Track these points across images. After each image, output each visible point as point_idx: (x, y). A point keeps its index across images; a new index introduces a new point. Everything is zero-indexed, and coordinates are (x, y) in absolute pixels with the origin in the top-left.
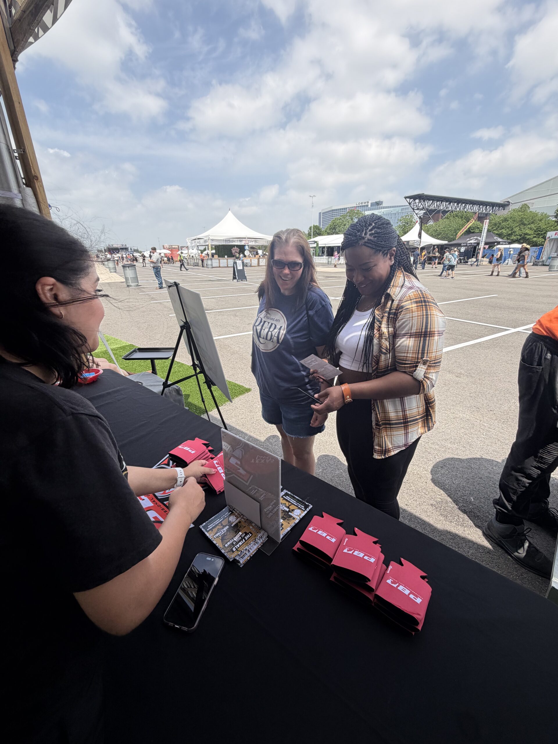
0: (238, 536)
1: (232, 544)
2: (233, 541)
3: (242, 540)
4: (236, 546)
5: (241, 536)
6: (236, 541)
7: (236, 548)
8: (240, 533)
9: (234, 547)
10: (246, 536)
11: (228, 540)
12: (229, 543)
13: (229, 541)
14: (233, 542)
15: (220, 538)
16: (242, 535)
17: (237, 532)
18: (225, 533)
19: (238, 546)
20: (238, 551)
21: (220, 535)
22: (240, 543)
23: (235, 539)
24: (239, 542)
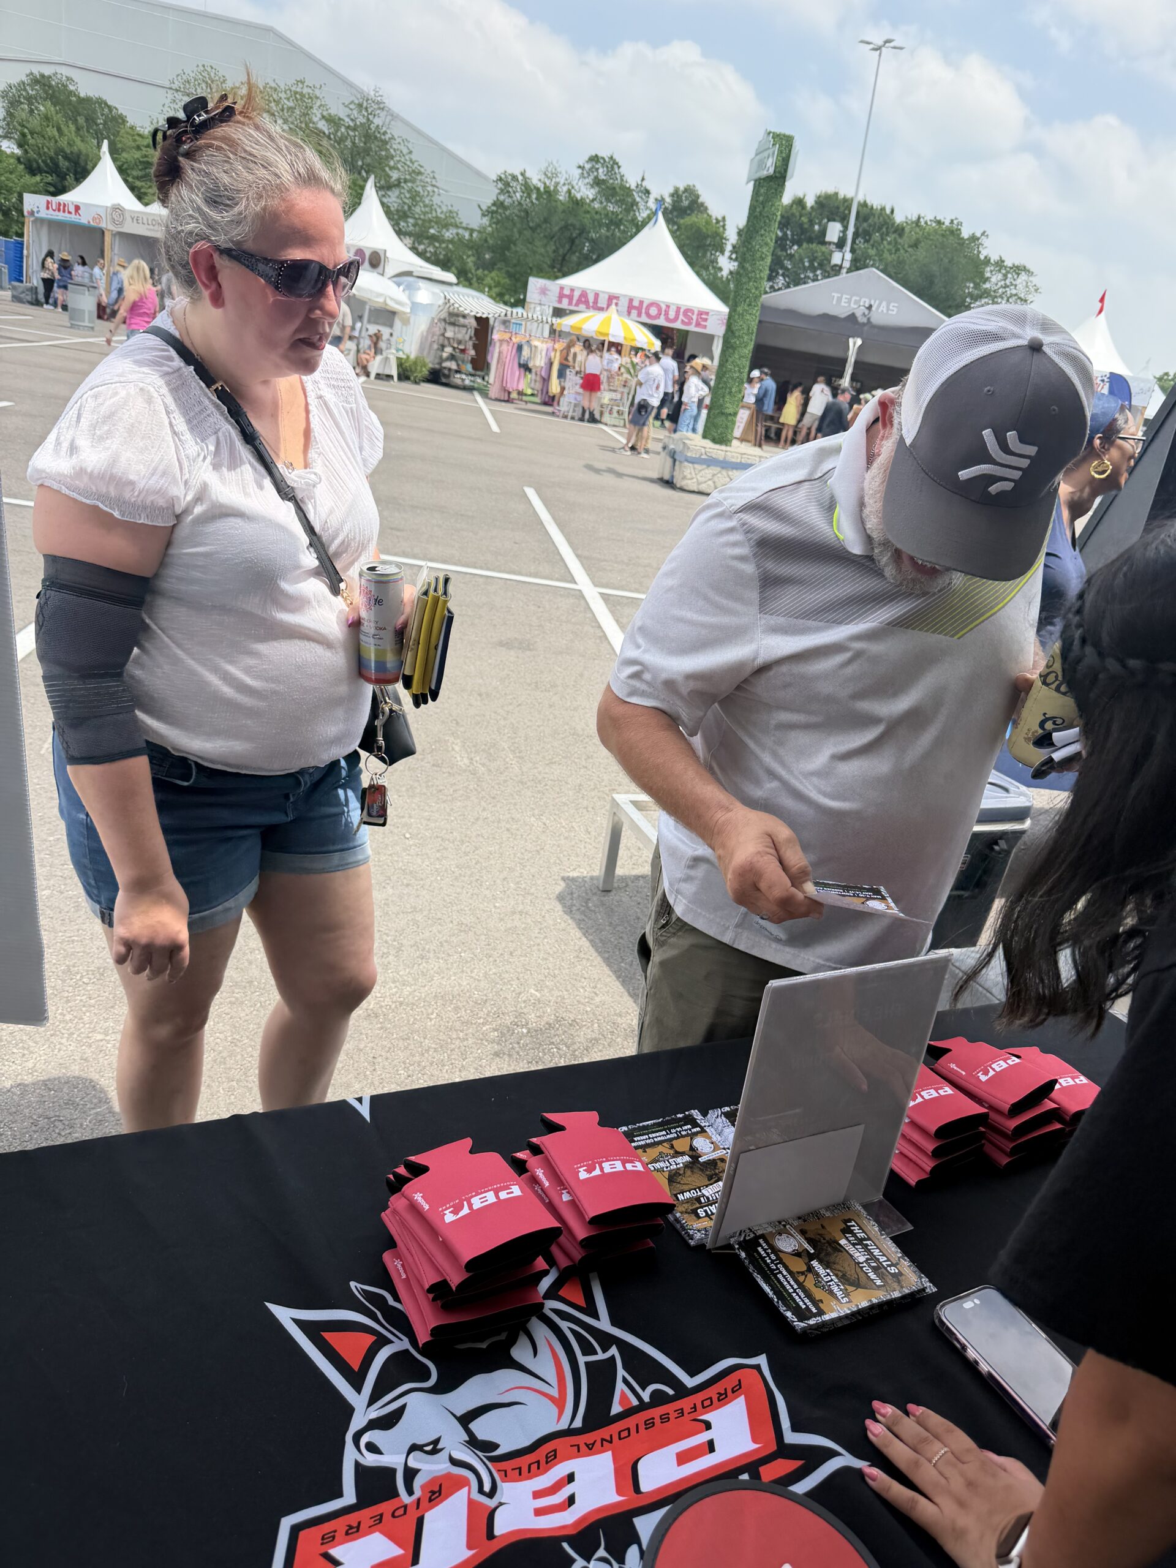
0: (851, 1250)
1: (875, 1270)
2: (865, 1264)
3: (867, 1245)
4: (884, 1264)
5: (854, 1245)
6: (867, 1259)
7: (889, 1266)
8: (843, 1242)
9: (886, 1269)
10: (854, 1235)
11: (861, 1275)
12: (872, 1276)
13: (867, 1273)
14: (870, 1266)
15: (850, 1289)
16: (849, 1241)
17: (839, 1249)
18: (837, 1276)
19: (882, 1259)
20: (897, 1264)
21: (842, 1287)
22: (876, 1252)
23: (862, 1259)
24: (872, 1253)
